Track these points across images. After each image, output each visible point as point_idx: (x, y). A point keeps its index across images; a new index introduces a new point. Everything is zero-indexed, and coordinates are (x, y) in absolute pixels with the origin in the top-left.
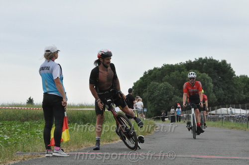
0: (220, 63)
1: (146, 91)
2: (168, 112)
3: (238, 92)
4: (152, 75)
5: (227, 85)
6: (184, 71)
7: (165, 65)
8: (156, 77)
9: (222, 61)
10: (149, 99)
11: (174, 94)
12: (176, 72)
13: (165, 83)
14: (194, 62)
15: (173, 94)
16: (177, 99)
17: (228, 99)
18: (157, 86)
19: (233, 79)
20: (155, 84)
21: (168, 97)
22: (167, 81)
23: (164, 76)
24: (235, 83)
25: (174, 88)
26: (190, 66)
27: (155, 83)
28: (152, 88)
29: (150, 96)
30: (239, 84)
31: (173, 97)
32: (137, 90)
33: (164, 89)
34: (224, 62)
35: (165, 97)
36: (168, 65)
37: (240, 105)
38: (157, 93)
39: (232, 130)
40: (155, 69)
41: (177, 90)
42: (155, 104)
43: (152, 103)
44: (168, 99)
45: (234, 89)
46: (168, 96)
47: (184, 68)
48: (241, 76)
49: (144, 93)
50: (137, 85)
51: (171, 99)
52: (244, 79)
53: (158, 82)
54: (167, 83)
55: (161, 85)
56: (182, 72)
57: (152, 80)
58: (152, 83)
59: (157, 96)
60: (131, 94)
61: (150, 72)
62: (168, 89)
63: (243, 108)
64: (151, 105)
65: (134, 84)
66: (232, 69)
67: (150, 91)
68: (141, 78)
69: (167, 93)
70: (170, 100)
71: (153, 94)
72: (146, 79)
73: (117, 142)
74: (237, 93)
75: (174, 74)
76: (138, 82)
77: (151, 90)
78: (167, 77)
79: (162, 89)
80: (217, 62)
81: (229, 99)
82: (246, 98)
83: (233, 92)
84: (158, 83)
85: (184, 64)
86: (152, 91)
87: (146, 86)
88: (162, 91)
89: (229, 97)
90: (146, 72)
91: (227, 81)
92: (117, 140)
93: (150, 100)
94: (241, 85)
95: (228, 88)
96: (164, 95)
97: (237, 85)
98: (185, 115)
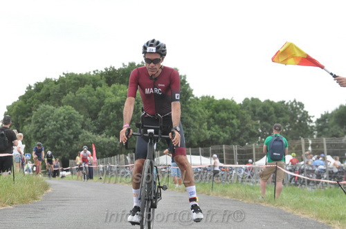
1: (30, 121)
2: (71, 161)
3: (198, 127)
4: (43, 91)
6: (101, 86)
7: (67, 75)
8: (49, 95)
10: (35, 136)
11: (82, 128)
12: (89, 87)
13: (67, 107)
14: (120, 70)
15: (80, 127)
16: (88, 137)
18: (52, 112)
19: (189, 103)
20: (48, 109)
21: (71, 134)
22: (71, 103)
23: (65, 94)
24: (192, 110)
25: (82, 116)
26: (111, 77)
27: (47, 106)
28: (42, 115)
29: (38, 131)
30: (200, 111)
31: (80, 133)
33: (64, 119)
35: (67, 132)
36: (72, 74)
37: (200, 148)
38: (50, 126)
40: (48, 81)
41: (89, 120)
44: (72, 136)
45: (190, 120)
46: (71, 131)
47: (101, 82)
48: (203, 97)
49: (26, 124)
50: (14, 111)
51: (76, 137)
52: (209, 103)
53: (53, 105)
54: (71, 107)
55: (60, 110)
56: (98, 88)
57: (42, 101)
58: (42, 106)
59: (52, 131)
60: (8, 126)
61: (39, 87)
62: (71, 119)
63: (206, 155)
65: (8, 107)
66: (188, 85)
67: (38, 122)
68: (22, 98)
69: (69, 126)
70: (74, 138)
71: (43, 127)
72: (30, 100)
74: (196, 128)
75: (82, 92)
76: (14, 104)
77: (40, 120)
78: (70, 96)
79: (62, 118)
82: (212, 136)
83: (188, 125)
84: (52, 107)
85: (102, 74)
86: (41, 122)
87: (30, 111)
88: (61, 122)
90: (30, 87)
93: (37, 138)
94: (202, 114)
96: (65, 129)
97: (195, 113)
98: (101, 166)
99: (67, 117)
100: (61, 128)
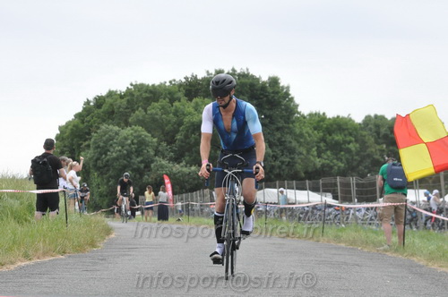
0: (264, 83)
1: (88, 146)
2: (140, 197)
3: (305, 152)
4: (105, 107)
5: (278, 135)
6: (179, 101)
7: (135, 86)
8: (113, 112)
9: (270, 78)
10: (95, 166)
11: (155, 155)
12: (164, 102)
13: (136, 128)
14: (204, 79)
15: (152, 153)
16: (162, 167)
17: (280, 167)
18: (117, 134)
19: (294, 122)
20: (111, 131)
21: (142, 162)
22: (140, 122)
23: (133, 111)
24: (298, 131)
25: (155, 140)
26: (193, 89)
27: (111, 127)
28: (104, 138)
29: (98, 159)
30: (307, 133)
31: (152, 161)
32: (66, 143)
33: (133, 143)
34: (274, 81)
35: (136, 160)
36: (142, 85)
37: (307, 181)
38: (115, 152)
39: (288, 241)
40: (111, 94)
41: (164, 144)
42: (110, 177)
44: (142, 166)
45: (294, 144)
46: (140, 159)
47: (180, 95)
48: (311, 115)
49: (83, 150)
50: (68, 132)
51: (147, 167)
52: (319, 122)
53: (118, 125)
54: (140, 128)
55: (127, 131)
56: (176, 103)
57: (104, 121)
58: (104, 127)
59: (117, 159)
60: (51, 152)
61: (100, 101)
62: (142, 143)
63: (315, 189)
64: (99, 180)
65: (60, 128)
66: (292, 100)
67: (98, 147)
68: (78, 116)
69: (138, 153)
70: (145, 167)
71: (106, 155)
72: (88, 118)
73: (12, 267)
74: (301, 154)
75: (155, 108)
76: (68, 124)
77: (102, 144)
78: (139, 113)
79: (129, 142)
80: (258, 80)
81: (284, 167)
82: (323, 166)
83: (292, 151)
84: (116, 128)
85: (181, 85)
86: (103, 147)
87: (89, 134)
88: (127, 147)
89: (283, 162)
90: (88, 102)
91: (280, 125)
92: (12, 263)
93: (98, 169)
94: (310, 136)
95: (281, 143)
96: (134, 156)
97: (301, 135)
98: (180, 204)
99: (135, 141)
100: (129, 155)
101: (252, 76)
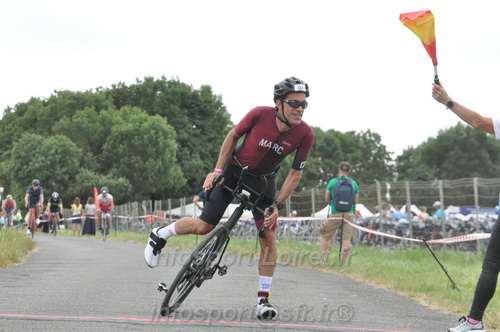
0: (196, 92)
1: (9, 156)
4: (27, 115)
5: (210, 146)
6: (106, 108)
7: (60, 93)
8: (35, 120)
9: (202, 87)
10: (16, 177)
11: (81, 166)
12: (89, 110)
13: (60, 137)
14: (132, 87)
15: (77, 164)
16: (88, 178)
18: (40, 143)
20: (33, 140)
21: (65, 173)
22: (65, 131)
23: (57, 119)
25: (81, 150)
26: (121, 97)
27: (33, 135)
28: (26, 148)
29: (19, 169)
31: (77, 173)
33: (56, 153)
34: (207, 90)
35: (59, 171)
36: (67, 92)
38: (37, 162)
40: (33, 101)
41: (90, 154)
43: (23, 185)
44: (67, 177)
46: (65, 169)
47: (107, 103)
49: (4, 160)
51: (72, 178)
53: (41, 133)
54: (65, 137)
55: (51, 141)
56: (103, 112)
57: (26, 129)
58: (26, 135)
59: (39, 170)
61: (21, 109)
62: (66, 153)
64: (21, 191)
66: (224, 109)
67: (20, 157)
69: (63, 163)
70: (69, 179)
71: (28, 164)
72: (9, 126)
75: (81, 116)
77: (23, 154)
78: (64, 121)
79: (53, 151)
80: (189, 88)
84: (39, 137)
85: (108, 93)
86: (25, 157)
87: (10, 142)
88: (51, 157)
90: (9, 109)
91: (212, 136)
93: (19, 180)
95: (213, 154)
96: (58, 167)
99: (59, 151)
100: (52, 165)
101: (183, 84)
